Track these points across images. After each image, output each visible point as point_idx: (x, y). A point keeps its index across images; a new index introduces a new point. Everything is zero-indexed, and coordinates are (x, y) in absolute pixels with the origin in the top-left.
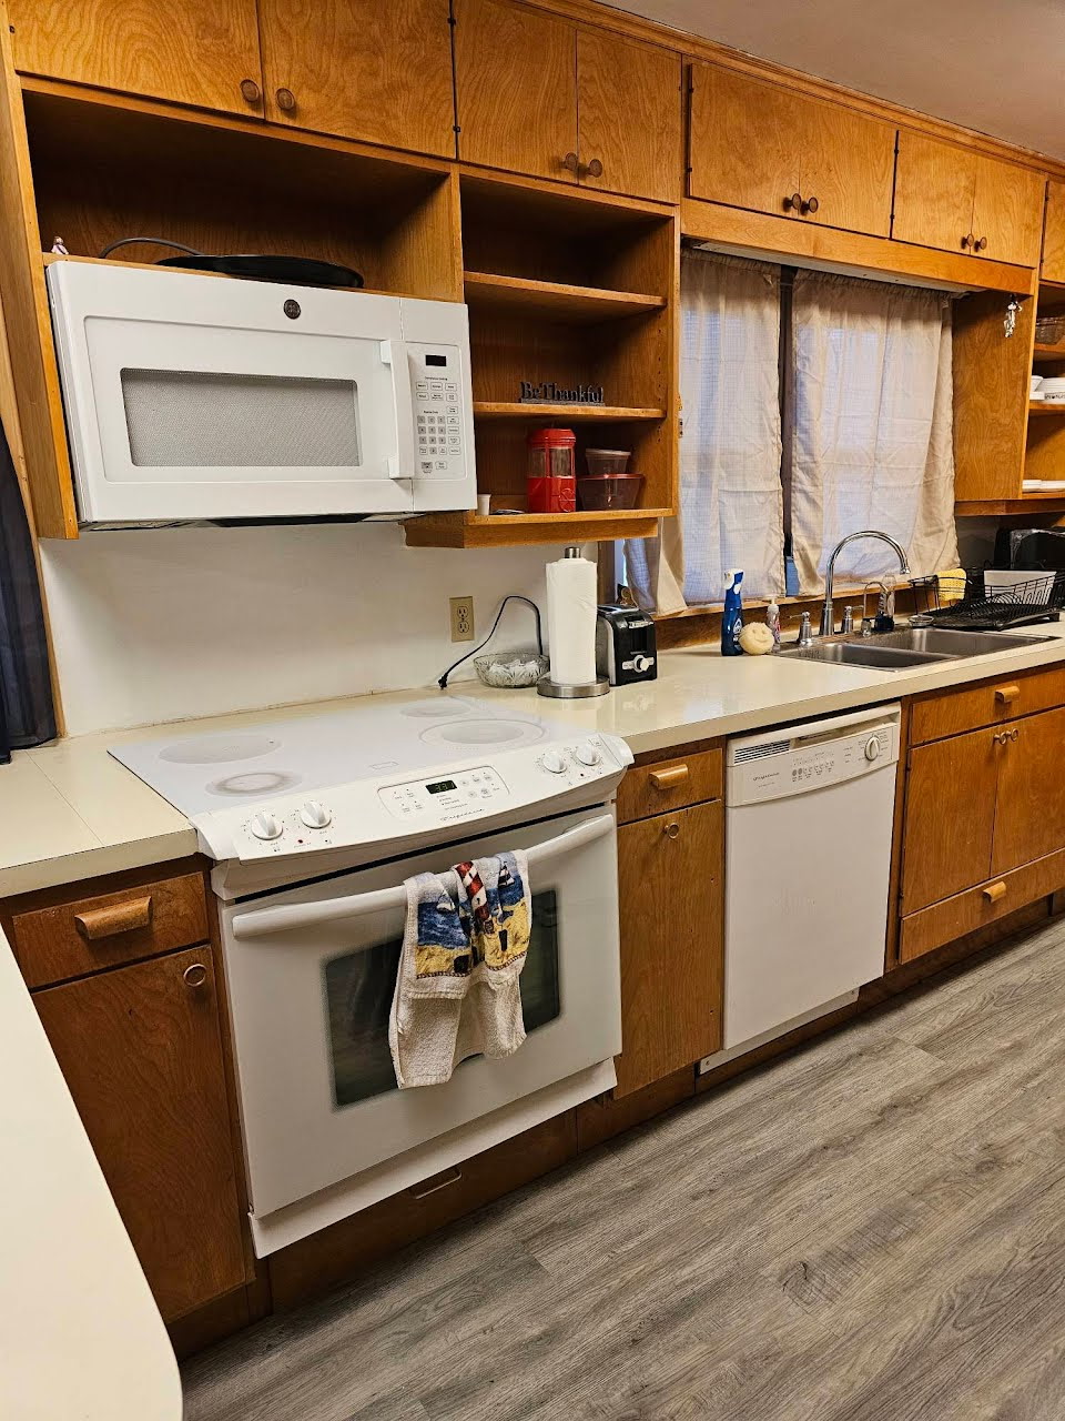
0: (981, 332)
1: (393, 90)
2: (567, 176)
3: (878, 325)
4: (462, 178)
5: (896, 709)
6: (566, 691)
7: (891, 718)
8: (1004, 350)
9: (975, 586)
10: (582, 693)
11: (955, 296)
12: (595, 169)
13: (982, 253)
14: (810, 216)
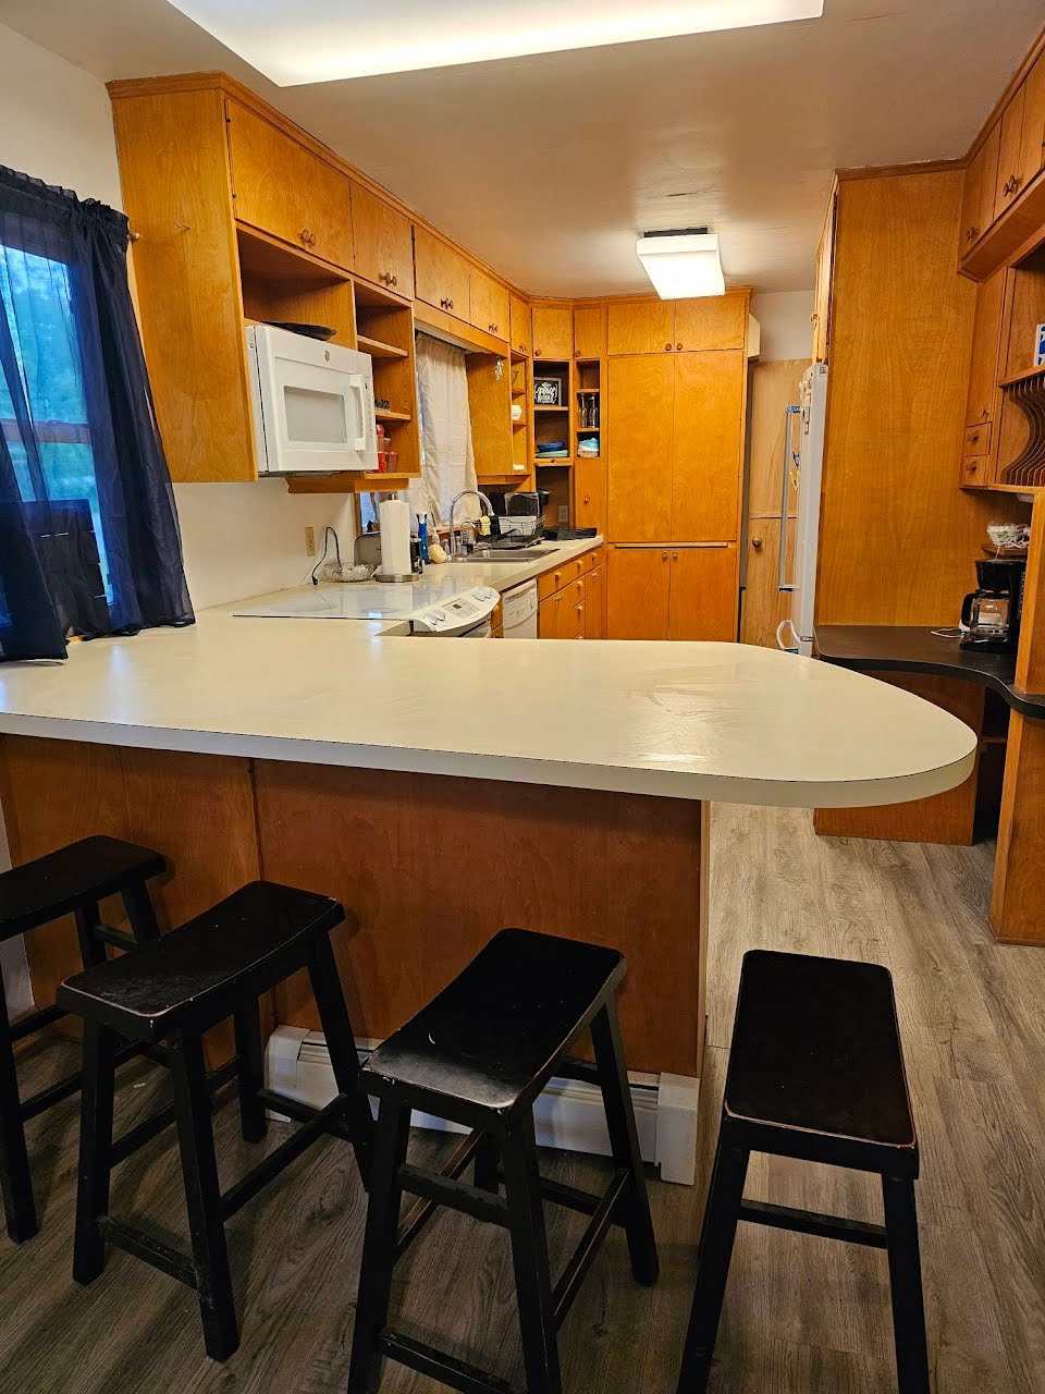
0: (481, 375)
1: (337, 234)
2: (383, 284)
3: (444, 366)
4: (355, 283)
5: (534, 582)
6: (399, 577)
7: (532, 587)
8: (495, 388)
9: (494, 523)
10: (408, 579)
11: (467, 353)
12: (394, 282)
13: (495, 334)
14: (449, 310)
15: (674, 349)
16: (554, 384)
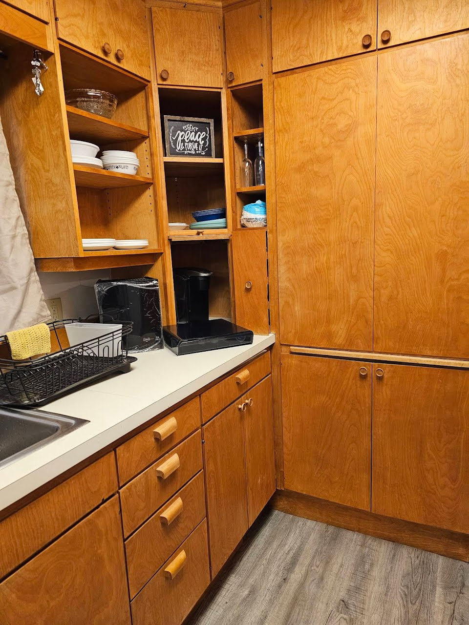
15: (377, 43)
16: (202, 127)
